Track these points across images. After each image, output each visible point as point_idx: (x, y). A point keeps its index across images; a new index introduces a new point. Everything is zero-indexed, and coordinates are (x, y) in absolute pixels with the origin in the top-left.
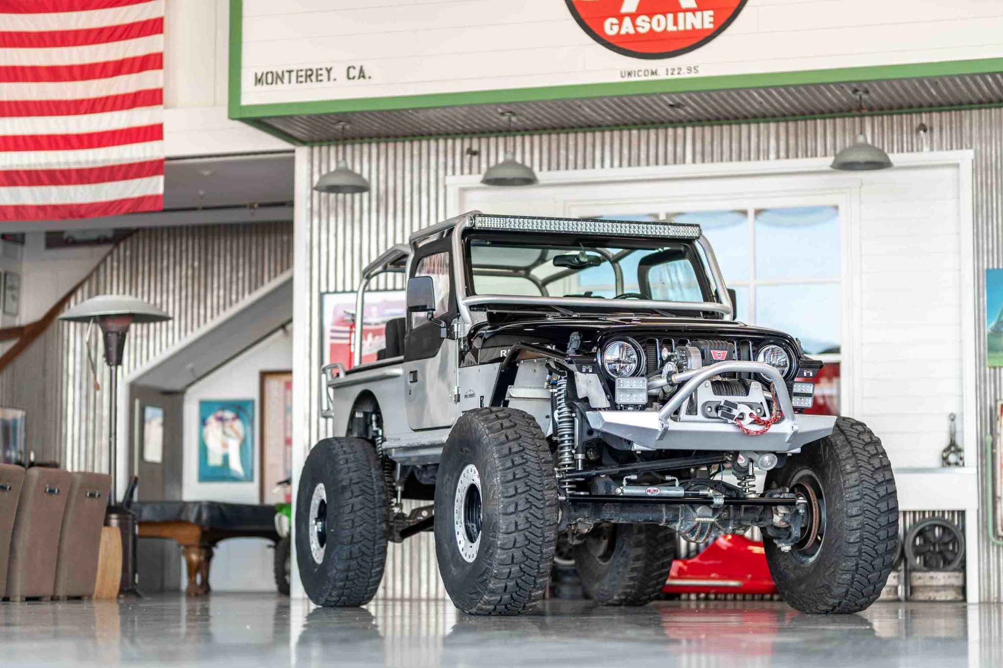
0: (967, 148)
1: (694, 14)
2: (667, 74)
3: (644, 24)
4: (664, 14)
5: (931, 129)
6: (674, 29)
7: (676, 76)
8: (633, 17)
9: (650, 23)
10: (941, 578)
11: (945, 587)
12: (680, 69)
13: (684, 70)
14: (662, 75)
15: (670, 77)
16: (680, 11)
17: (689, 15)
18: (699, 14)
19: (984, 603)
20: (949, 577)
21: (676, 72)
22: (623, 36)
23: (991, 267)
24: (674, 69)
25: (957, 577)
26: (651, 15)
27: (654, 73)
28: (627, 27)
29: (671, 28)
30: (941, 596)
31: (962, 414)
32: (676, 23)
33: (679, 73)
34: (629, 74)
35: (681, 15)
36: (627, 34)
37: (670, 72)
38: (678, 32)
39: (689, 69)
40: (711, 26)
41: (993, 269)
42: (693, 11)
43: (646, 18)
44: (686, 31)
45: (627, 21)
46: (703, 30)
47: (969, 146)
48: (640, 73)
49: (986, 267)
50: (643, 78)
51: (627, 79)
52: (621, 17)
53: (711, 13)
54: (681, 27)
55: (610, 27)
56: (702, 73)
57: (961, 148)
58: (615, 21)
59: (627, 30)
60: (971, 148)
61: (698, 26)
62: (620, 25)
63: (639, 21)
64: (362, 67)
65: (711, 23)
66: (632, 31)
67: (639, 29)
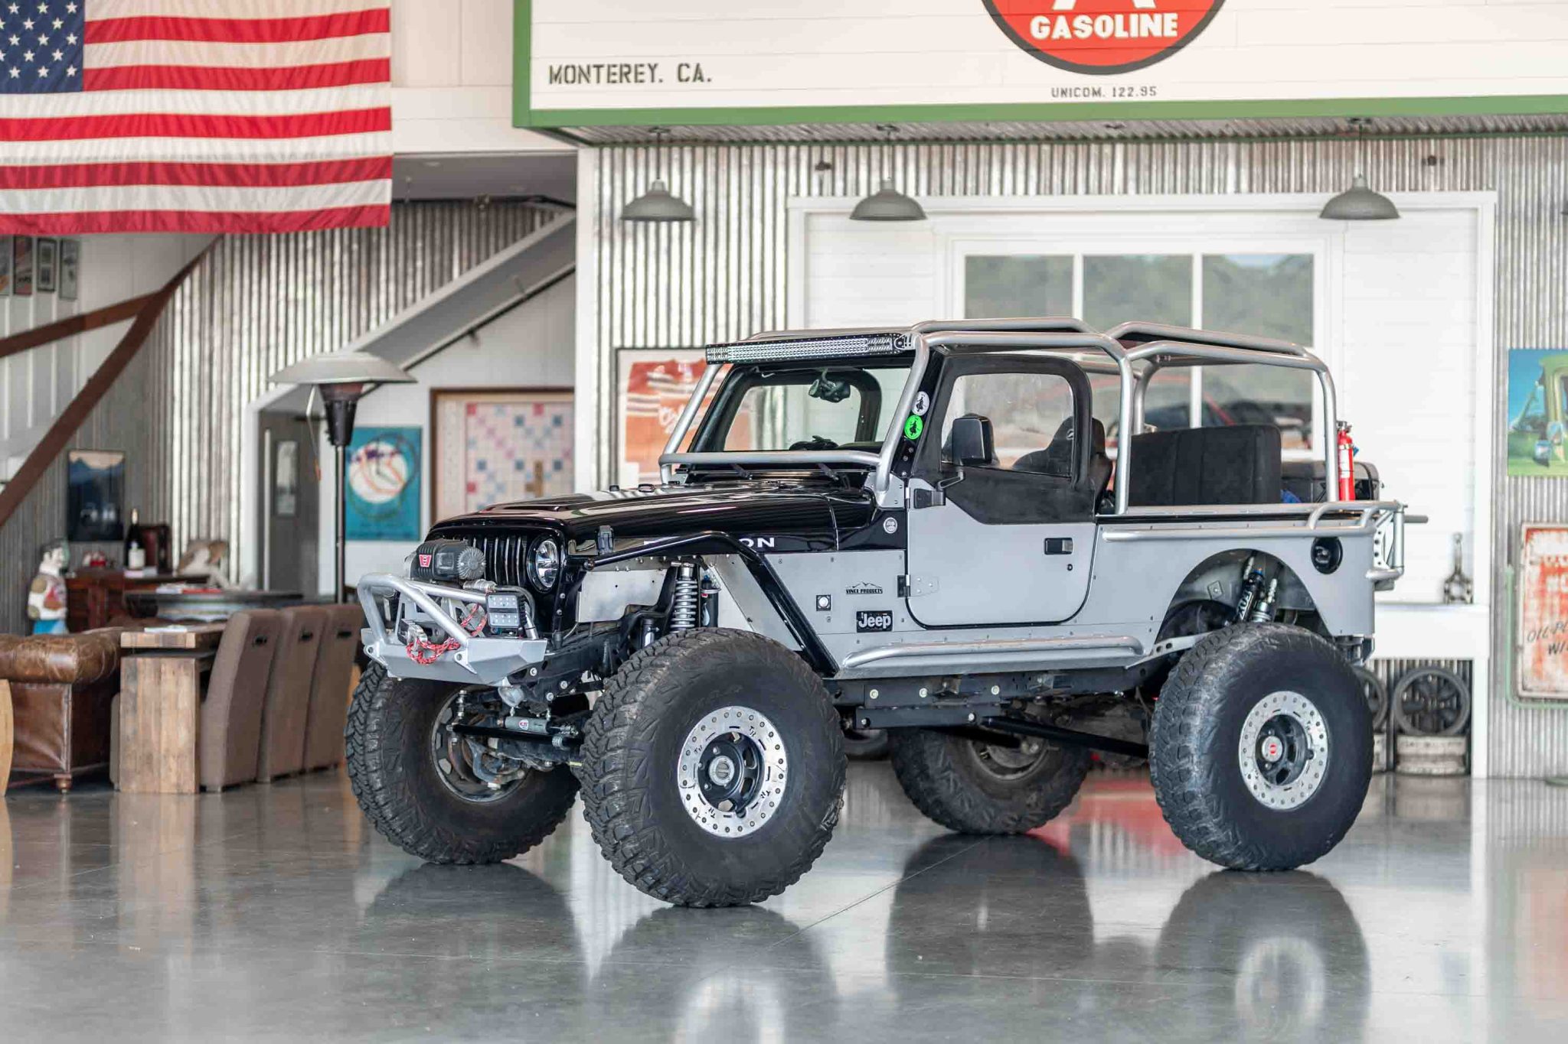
0: (1488, 188)
1: (1152, 18)
2: (1114, 96)
3: (1084, 26)
4: (1112, 14)
5: (1442, 161)
6: (1125, 35)
7: (1126, 99)
8: (1070, 16)
9: (1093, 25)
10: (1439, 745)
11: (1444, 757)
12: (1132, 89)
13: (1137, 91)
14: (1107, 97)
15: (1118, 99)
16: (1134, 12)
17: (1145, 17)
18: (1158, 17)
19: (1494, 778)
20: (1450, 744)
21: (1126, 93)
22: (1056, 40)
23: (1514, 346)
24: (1123, 89)
25: (1460, 744)
26: (1094, 15)
27: (1096, 93)
28: (1062, 29)
29: (1121, 34)
30: (1438, 769)
31: (1471, 534)
32: (1127, 28)
33: (1130, 95)
34: (1064, 92)
35: (1134, 18)
36: (1061, 38)
37: (1118, 92)
38: (1130, 39)
39: (1144, 90)
40: (1174, 34)
41: (1518, 349)
42: (1151, 12)
43: (1087, 19)
44: (1140, 38)
45: (1061, 21)
46: (1163, 39)
47: (1490, 186)
48: (1077, 92)
49: (1508, 347)
50: (1082, 99)
51: (1059, 99)
52: (1053, 16)
53: (1175, 16)
54: (1134, 33)
55: (1038, 29)
56: (1162, 96)
57: (1481, 189)
58: (1045, 20)
59: (1062, 34)
60: (1494, 189)
61: (1157, 33)
62: (1052, 26)
63: (1078, 22)
64: (698, 66)
65: (1173, 29)
66: (1067, 35)
67: (1078, 34)
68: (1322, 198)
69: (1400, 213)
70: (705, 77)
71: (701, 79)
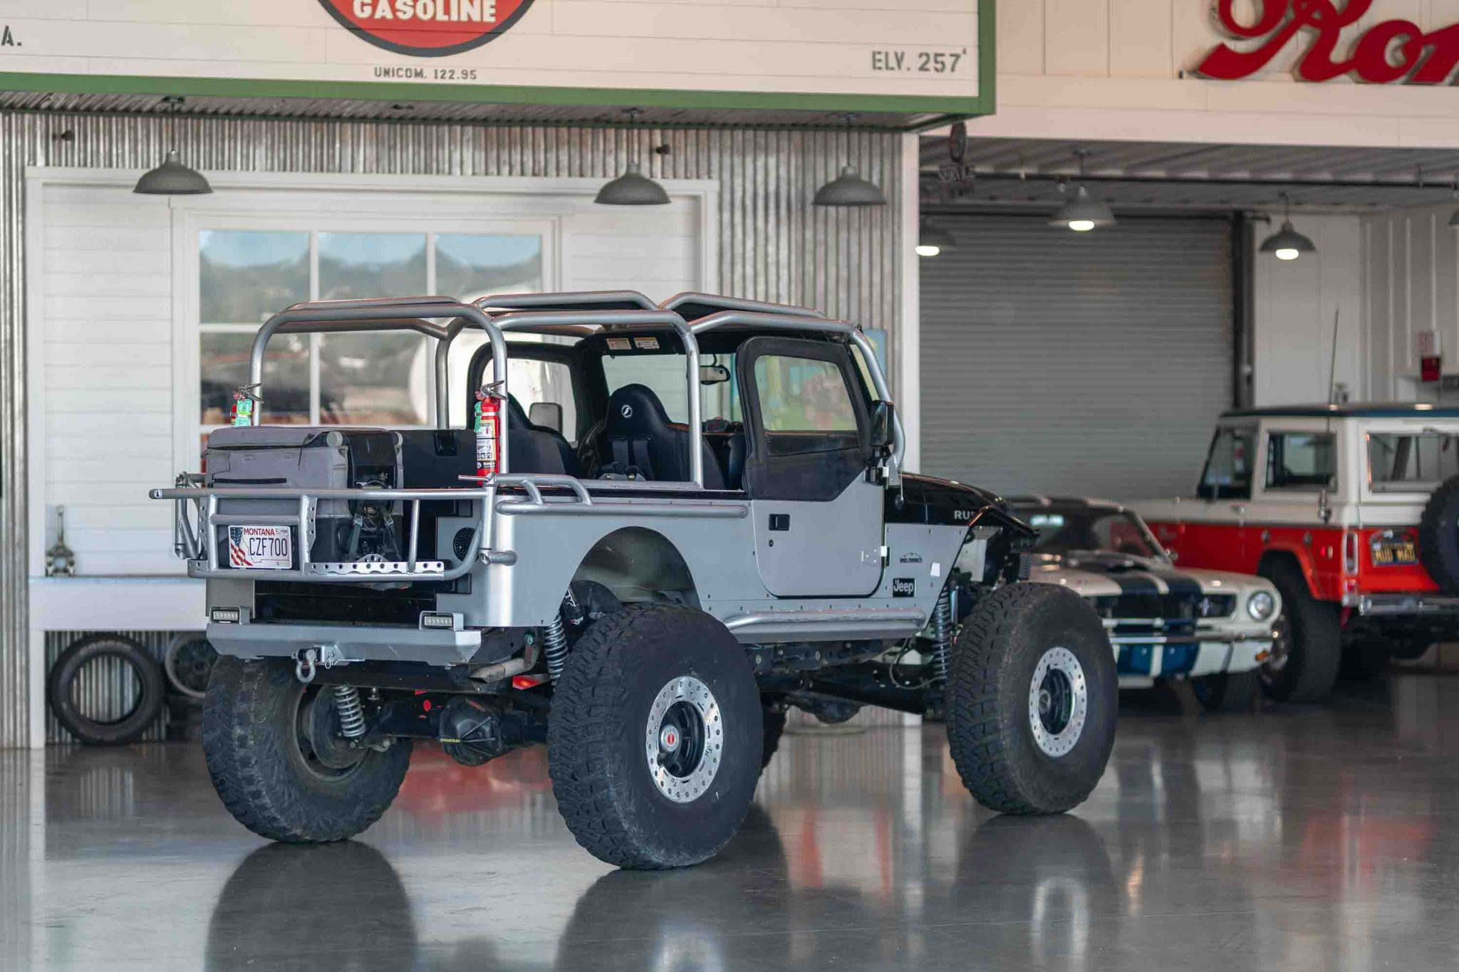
1: (472, 3)
2: (436, 77)
3: (406, 9)
6: (445, 18)
7: (447, 81)
9: (414, 7)
12: (452, 72)
13: (458, 74)
14: (429, 79)
15: (439, 81)
17: (465, 3)
18: (477, 3)
21: (448, 75)
22: (377, 20)
24: (444, 72)
27: (418, 74)
28: (384, 9)
29: (441, 17)
32: (447, 11)
33: (451, 78)
34: (387, 72)
35: (454, 2)
36: (383, 18)
37: (440, 75)
38: (450, 22)
39: (465, 74)
40: (493, 20)
44: (459, 22)
45: (384, 2)
46: (482, 23)
48: (401, 73)
50: (404, 80)
51: (383, 79)
53: (493, 2)
54: (454, 17)
55: (361, 9)
56: (482, 80)
59: (384, 14)
61: (476, 18)
62: (374, 6)
63: (400, 4)
64: (7, 28)
65: (492, 15)
66: (389, 16)
67: (400, 15)
68: (598, 183)
69: (671, 199)
70: (15, 41)
71: (11, 42)
